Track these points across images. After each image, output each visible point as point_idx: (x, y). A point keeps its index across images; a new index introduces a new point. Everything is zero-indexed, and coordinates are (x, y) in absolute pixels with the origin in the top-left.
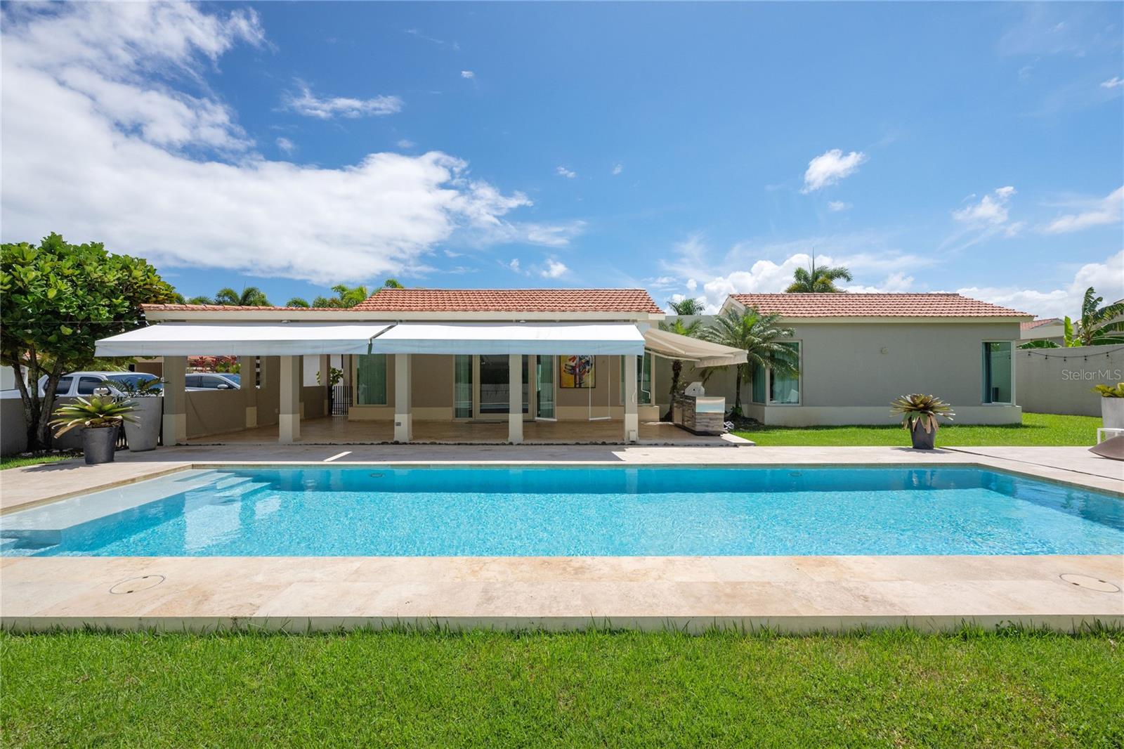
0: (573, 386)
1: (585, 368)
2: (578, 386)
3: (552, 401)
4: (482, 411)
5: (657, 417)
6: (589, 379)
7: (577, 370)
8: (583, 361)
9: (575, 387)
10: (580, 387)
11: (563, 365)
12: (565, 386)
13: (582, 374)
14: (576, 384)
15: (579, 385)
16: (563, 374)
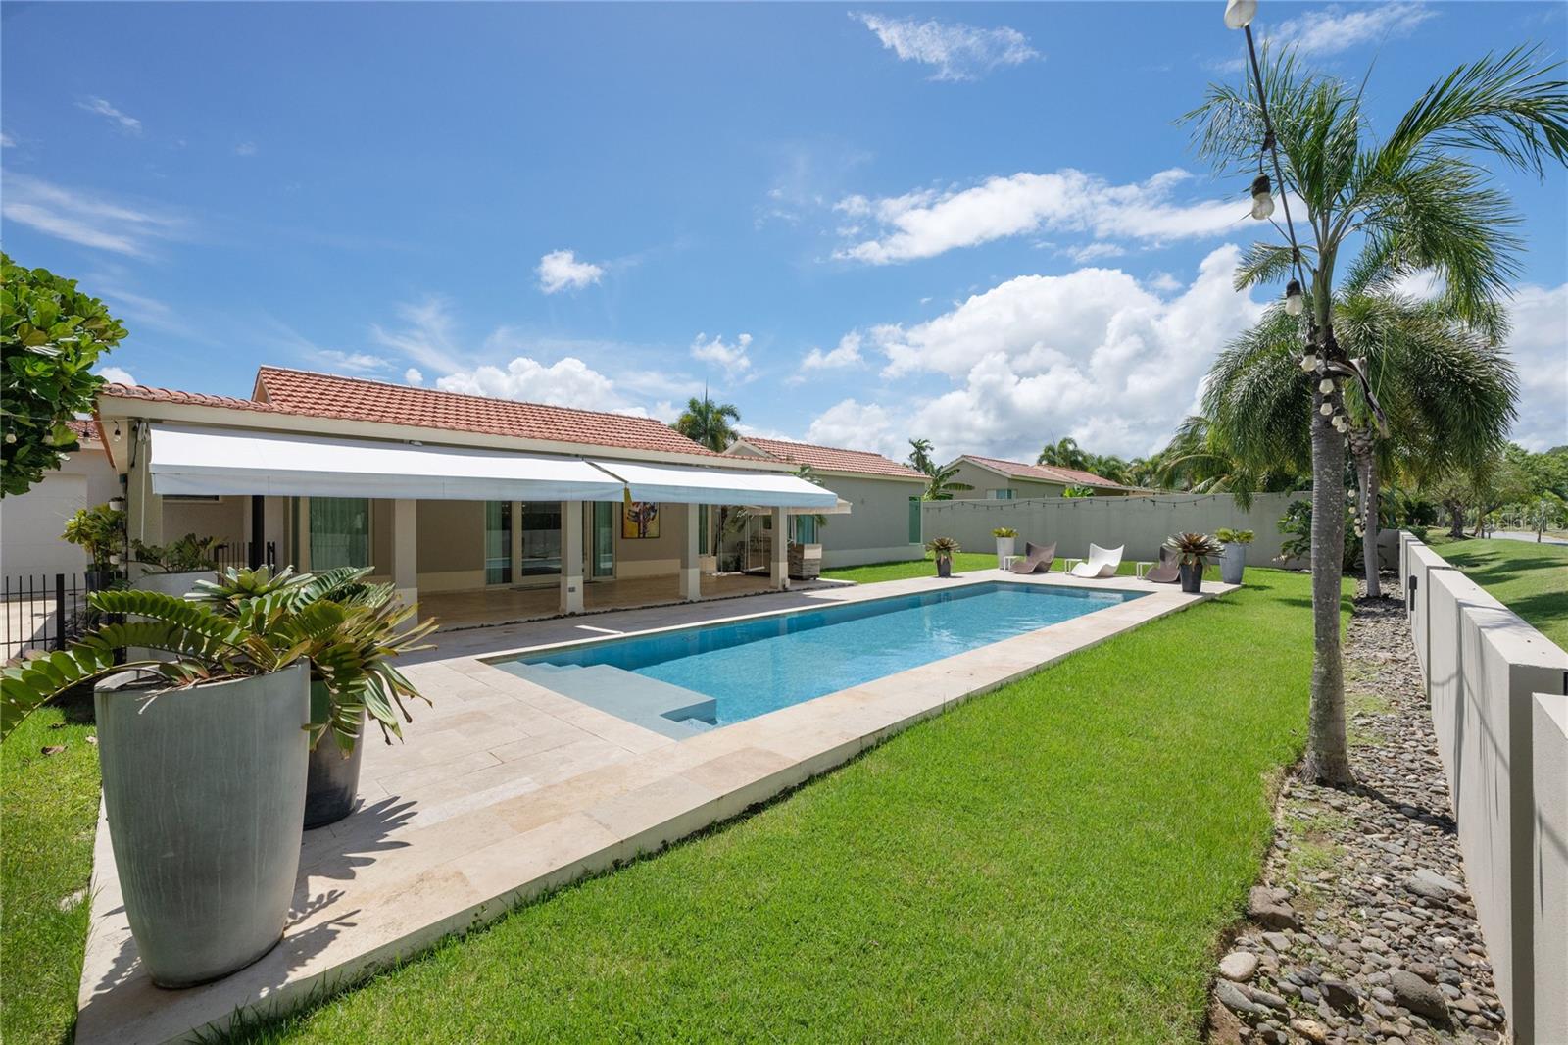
0: (637, 536)
1: (649, 514)
2: (641, 536)
3: (611, 552)
4: (527, 572)
5: (715, 568)
6: (652, 528)
7: (641, 516)
8: (648, 506)
9: (639, 538)
10: (644, 537)
11: (626, 511)
12: (628, 536)
13: (646, 521)
14: (639, 534)
15: (643, 534)
16: (626, 520)
